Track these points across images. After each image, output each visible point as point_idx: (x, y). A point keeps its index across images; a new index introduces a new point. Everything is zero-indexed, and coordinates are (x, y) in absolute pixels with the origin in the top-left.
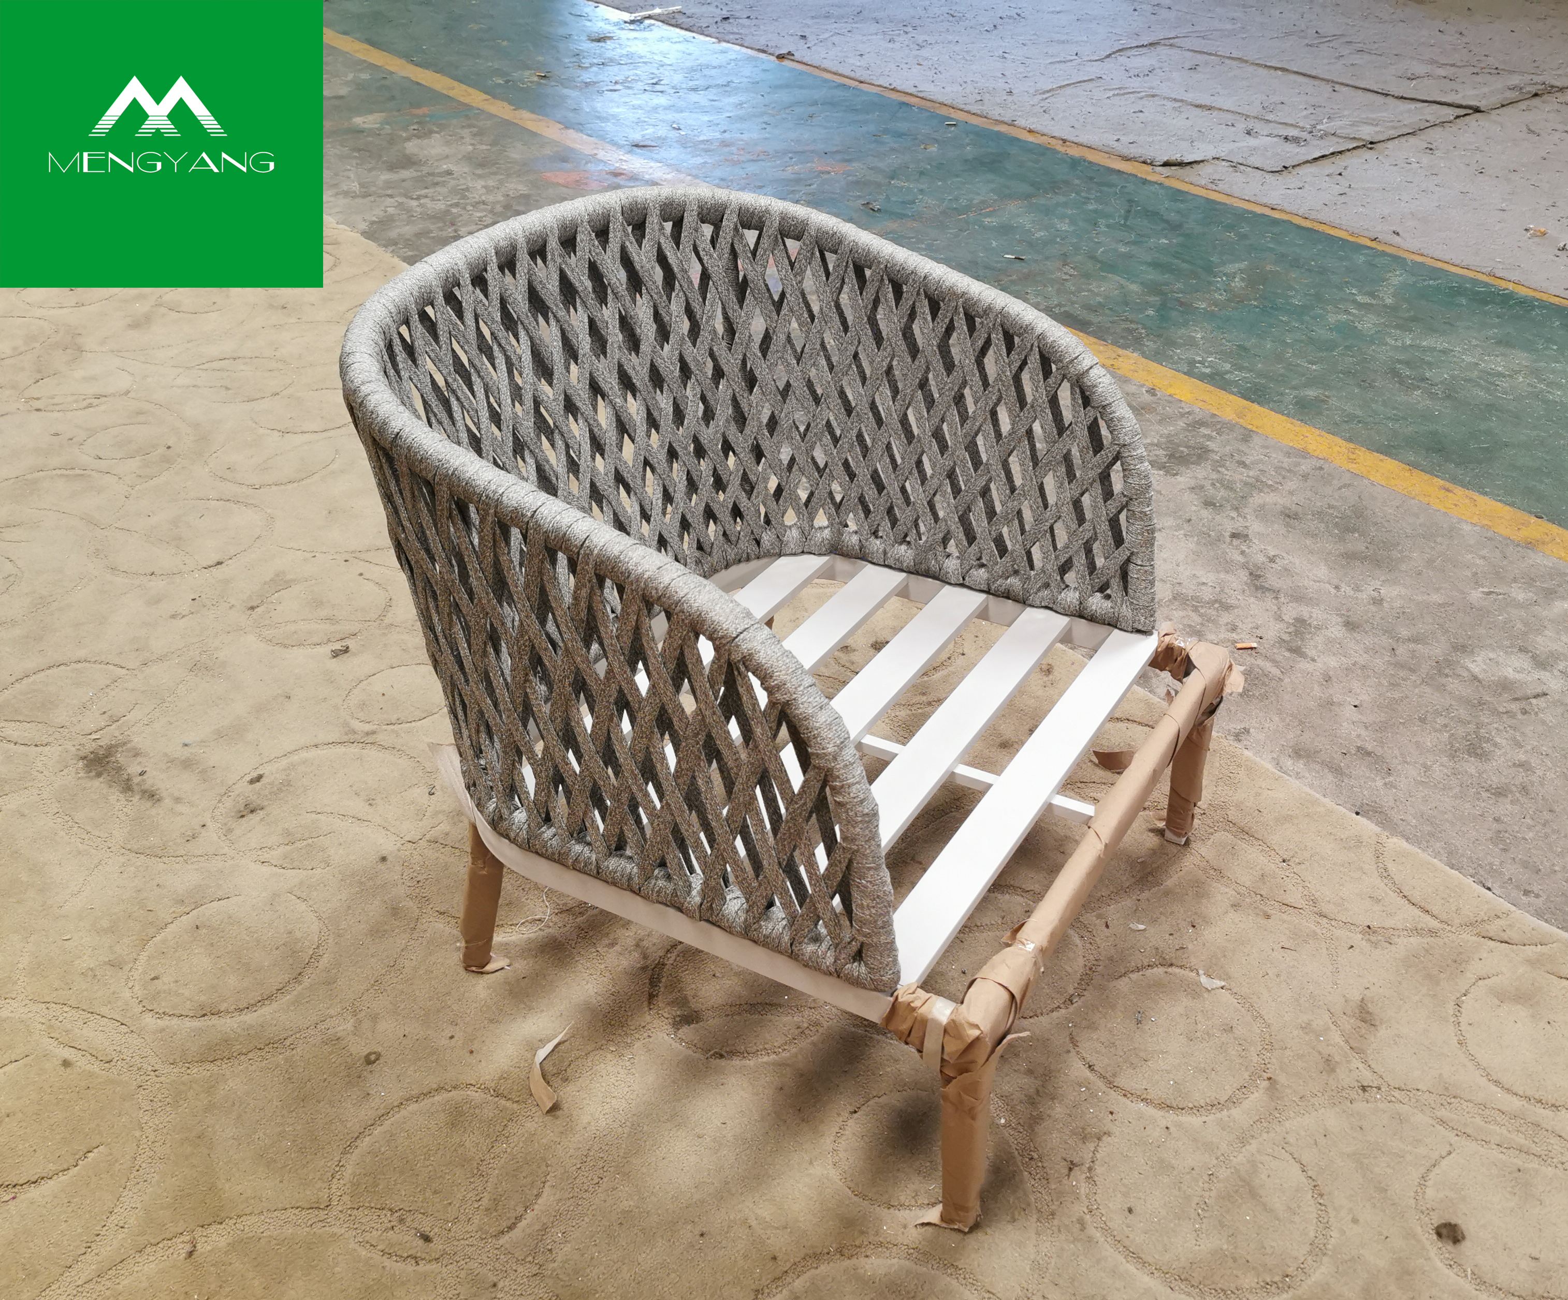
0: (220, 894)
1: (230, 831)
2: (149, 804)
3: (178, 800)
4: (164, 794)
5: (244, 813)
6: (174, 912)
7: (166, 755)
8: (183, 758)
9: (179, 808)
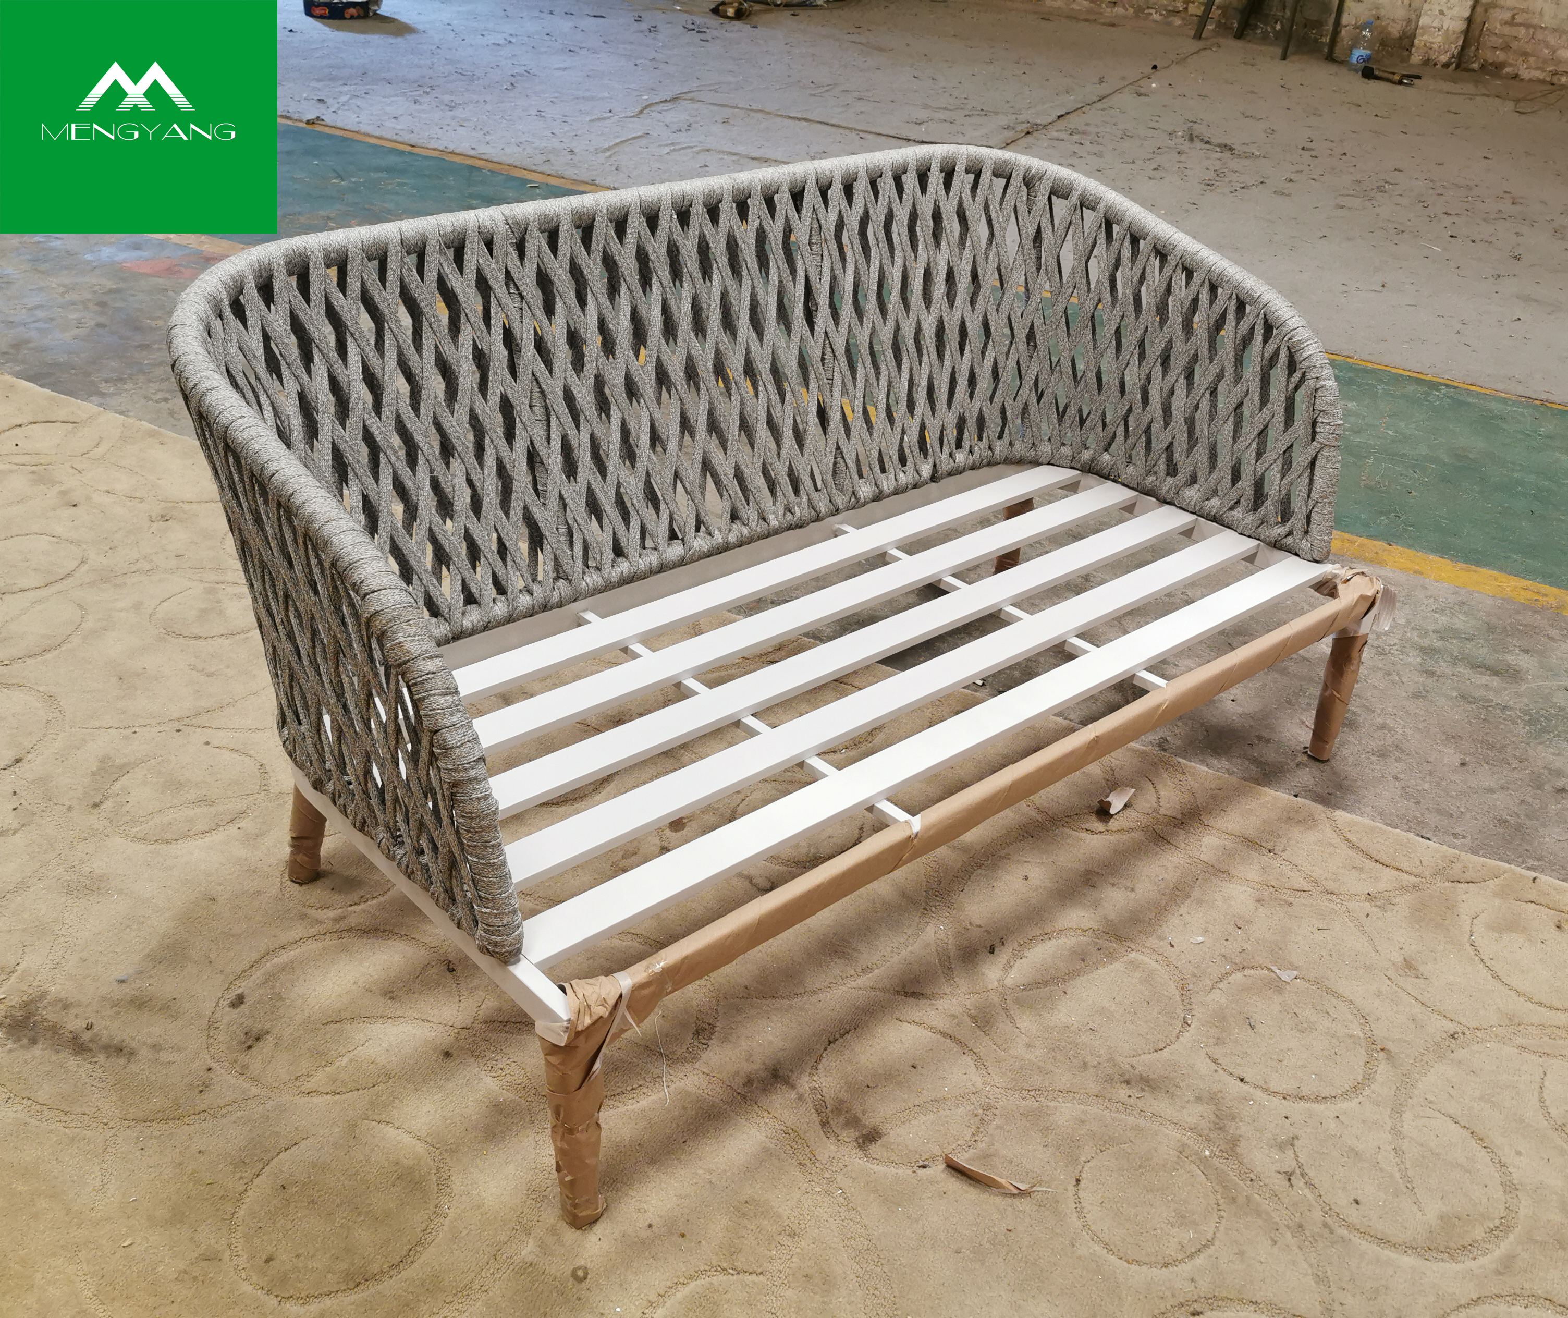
0: (283, 1143)
1: (245, 1067)
2: (122, 1061)
3: (156, 1048)
4: (133, 1045)
5: (249, 1043)
6: (241, 1178)
7: (104, 998)
8: (128, 998)
9: (165, 1056)
